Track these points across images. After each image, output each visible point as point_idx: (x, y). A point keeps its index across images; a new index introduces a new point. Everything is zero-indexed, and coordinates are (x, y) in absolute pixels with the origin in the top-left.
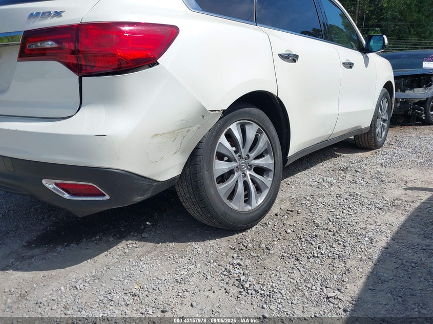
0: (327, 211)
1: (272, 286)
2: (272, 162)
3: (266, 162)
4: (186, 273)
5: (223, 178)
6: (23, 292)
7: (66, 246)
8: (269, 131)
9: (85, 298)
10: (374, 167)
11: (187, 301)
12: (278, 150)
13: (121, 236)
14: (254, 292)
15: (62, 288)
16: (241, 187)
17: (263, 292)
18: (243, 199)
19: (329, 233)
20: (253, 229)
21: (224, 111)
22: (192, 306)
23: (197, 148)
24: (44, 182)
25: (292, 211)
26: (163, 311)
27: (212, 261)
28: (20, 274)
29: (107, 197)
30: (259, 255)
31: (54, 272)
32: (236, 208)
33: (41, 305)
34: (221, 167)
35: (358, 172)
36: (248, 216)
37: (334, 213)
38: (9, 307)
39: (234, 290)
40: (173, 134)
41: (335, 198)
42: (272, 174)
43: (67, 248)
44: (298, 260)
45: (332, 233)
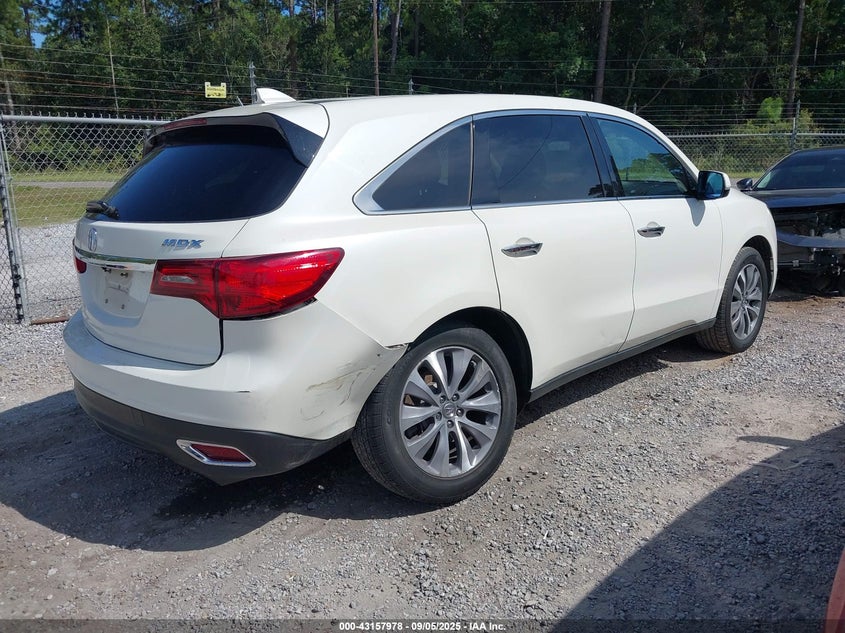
0: (590, 475)
1: (459, 588)
2: (496, 401)
3: (488, 402)
4: (354, 563)
5: (418, 429)
6: (154, 578)
7: (208, 517)
8: (492, 358)
9: (226, 588)
10: (711, 392)
11: (346, 601)
12: (507, 384)
13: (280, 506)
14: (432, 593)
15: (200, 575)
16: (444, 443)
17: (443, 594)
18: (447, 458)
19: (574, 512)
20: (465, 502)
21: (410, 344)
22: (350, 606)
23: (374, 392)
24: (179, 443)
25: (534, 474)
26: (314, 611)
27: (392, 548)
28: (150, 553)
29: (253, 464)
30: (459, 542)
31: (191, 554)
32: (436, 473)
33: (174, 595)
34: (412, 415)
35: (678, 402)
36: (457, 484)
37: (598, 479)
38: (138, 595)
39: (408, 590)
40: (337, 382)
41: (614, 452)
42: (497, 420)
43: (208, 520)
44: (509, 552)
45: (578, 513)
